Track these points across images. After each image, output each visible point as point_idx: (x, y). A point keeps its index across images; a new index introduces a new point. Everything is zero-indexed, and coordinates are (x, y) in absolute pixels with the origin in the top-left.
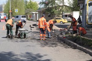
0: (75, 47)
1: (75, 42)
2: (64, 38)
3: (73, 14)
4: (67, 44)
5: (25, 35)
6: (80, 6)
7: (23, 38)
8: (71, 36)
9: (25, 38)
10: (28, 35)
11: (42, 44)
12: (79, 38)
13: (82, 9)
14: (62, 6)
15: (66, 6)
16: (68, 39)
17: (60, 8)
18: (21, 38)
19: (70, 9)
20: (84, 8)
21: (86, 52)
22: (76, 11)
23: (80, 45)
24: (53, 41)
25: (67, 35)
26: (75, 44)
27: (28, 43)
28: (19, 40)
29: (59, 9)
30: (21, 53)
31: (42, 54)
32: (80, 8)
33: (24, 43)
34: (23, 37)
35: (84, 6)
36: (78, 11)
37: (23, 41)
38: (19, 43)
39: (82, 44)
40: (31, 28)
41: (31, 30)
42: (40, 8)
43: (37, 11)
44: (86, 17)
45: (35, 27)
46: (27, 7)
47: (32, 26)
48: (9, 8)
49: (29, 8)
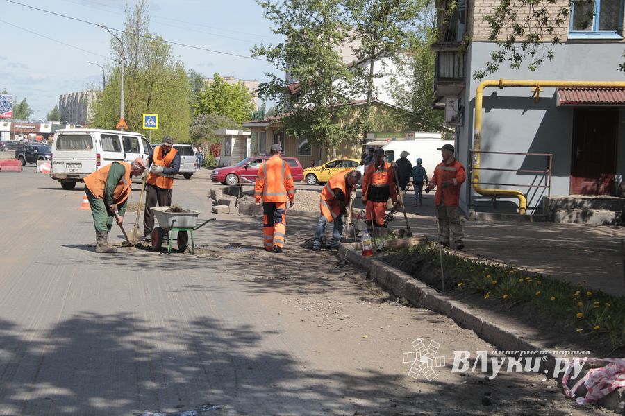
0: (413, 299)
1: (414, 273)
2: (365, 253)
4: (378, 283)
5: (183, 237)
6: (443, 108)
7: (174, 251)
8: (399, 248)
9: (182, 248)
10: (195, 238)
11: (259, 281)
12: (434, 254)
13: (453, 121)
14: (365, 107)
15: (380, 105)
16: (384, 260)
17: (356, 115)
18: (165, 250)
19: (398, 120)
20: (463, 116)
21: (464, 322)
22: (427, 130)
23: (439, 290)
24: (316, 269)
25: (382, 242)
26: (414, 282)
27: (196, 276)
28: (156, 257)
29: (347, 118)
30: (172, 321)
32: (443, 116)
33: (177, 272)
34: (176, 247)
35: (461, 109)
36: (437, 128)
37: (173, 266)
38: (156, 274)
39: (447, 288)
40: (215, 204)
41: (214, 216)
42: (260, 114)
43: (245, 128)
44: (470, 160)
45: (232, 199)
46: (202, 106)
47: (220, 196)
48: (116, 109)
49: (208, 111)
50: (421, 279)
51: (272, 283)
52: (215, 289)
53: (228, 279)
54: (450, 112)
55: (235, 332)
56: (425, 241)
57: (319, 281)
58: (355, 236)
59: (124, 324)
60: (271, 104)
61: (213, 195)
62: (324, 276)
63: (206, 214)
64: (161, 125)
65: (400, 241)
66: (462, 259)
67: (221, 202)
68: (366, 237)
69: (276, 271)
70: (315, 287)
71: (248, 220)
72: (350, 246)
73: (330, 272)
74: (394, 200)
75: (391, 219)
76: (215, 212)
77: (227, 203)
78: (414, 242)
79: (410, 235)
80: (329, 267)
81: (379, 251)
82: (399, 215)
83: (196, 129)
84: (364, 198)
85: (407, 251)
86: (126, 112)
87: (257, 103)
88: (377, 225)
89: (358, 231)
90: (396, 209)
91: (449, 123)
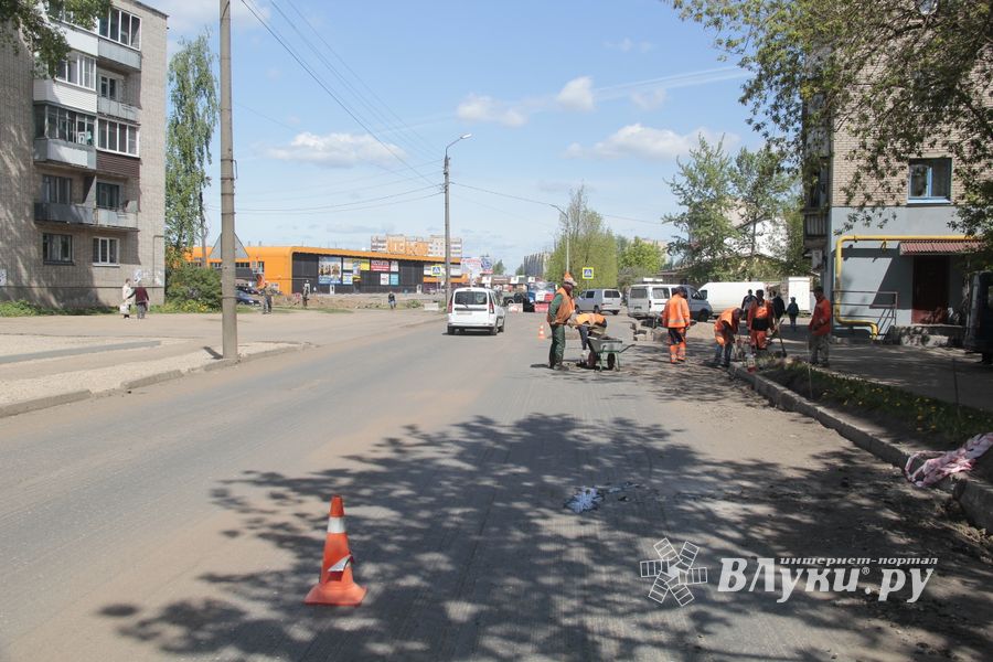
0: (788, 405)
1: (788, 385)
2: (750, 370)
3: (787, 287)
4: (760, 393)
5: (611, 358)
6: (810, 258)
7: (604, 368)
8: (777, 366)
9: (610, 368)
10: (621, 359)
11: (668, 391)
12: (804, 370)
13: (818, 268)
14: (749, 258)
15: (761, 257)
16: (765, 375)
17: (742, 265)
18: (598, 368)
19: (775, 268)
20: (826, 263)
21: (827, 423)
22: (798, 275)
23: (808, 398)
24: (712, 382)
25: (763, 362)
26: (788, 392)
27: (622, 387)
28: (591, 374)
29: (735, 267)
31: (667, 428)
32: (810, 264)
33: (607, 385)
34: (606, 366)
35: (825, 258)
36: (806, 274)
37: (604, 380)
38: (592, 386)
39: (815, 396)
40: (635, 333)
41: (635, 342)
42: (670, 265)
43: (658, 276)
44: (832, 299)
45: (648, 330)
46: (626, 260)
47: (639, 327)
48: (563, 265)
49: (631, 265)
50: (794, 390)
51: (678, 393)
52: (635, 397)
53: (645, 389)
54: (816, 261)
55: (648, 430)
56: (797, 360)
57: (715, 391)
58: (742, 356)
59: (567, 424)
60: (678, 257)
61: (634, 327)
62: (719, 387)
63: (628, 340)
64: (596, 276)
65: (778, 361)
66: (827, 375)
67: (640, 332)
68: (751, 357)
69: (682, 384)
70: (710, 396)
71: (660, 345)
72: (738, 365)
73: (723, 384)
74: (772, 329)
75: (770, 343)
76: (636, 339)
77: (644, 332)
78: (788, 361)
79: (785, 356)
80: (722, 381)
81: (761, 368)
82: (777, 340)
83: (622, 278)
84: (749, 328)
85: (783, 368)
86: (571, 267)
87: (667, 258)
88: (759, 348)
89: (744, 353)
90: (774, 336)
91: (814, 270)
